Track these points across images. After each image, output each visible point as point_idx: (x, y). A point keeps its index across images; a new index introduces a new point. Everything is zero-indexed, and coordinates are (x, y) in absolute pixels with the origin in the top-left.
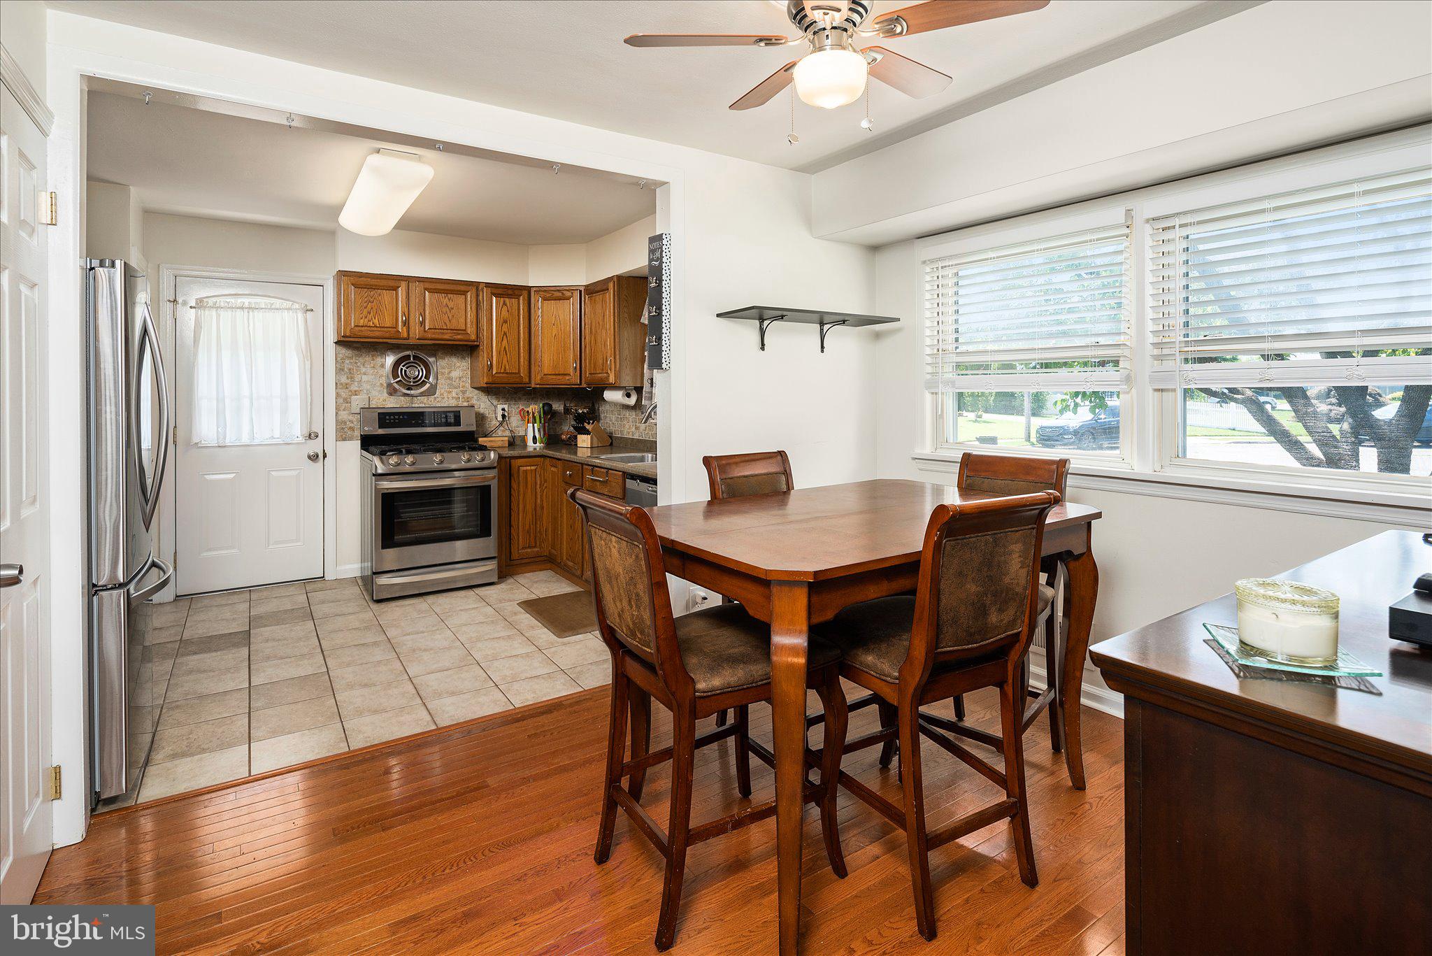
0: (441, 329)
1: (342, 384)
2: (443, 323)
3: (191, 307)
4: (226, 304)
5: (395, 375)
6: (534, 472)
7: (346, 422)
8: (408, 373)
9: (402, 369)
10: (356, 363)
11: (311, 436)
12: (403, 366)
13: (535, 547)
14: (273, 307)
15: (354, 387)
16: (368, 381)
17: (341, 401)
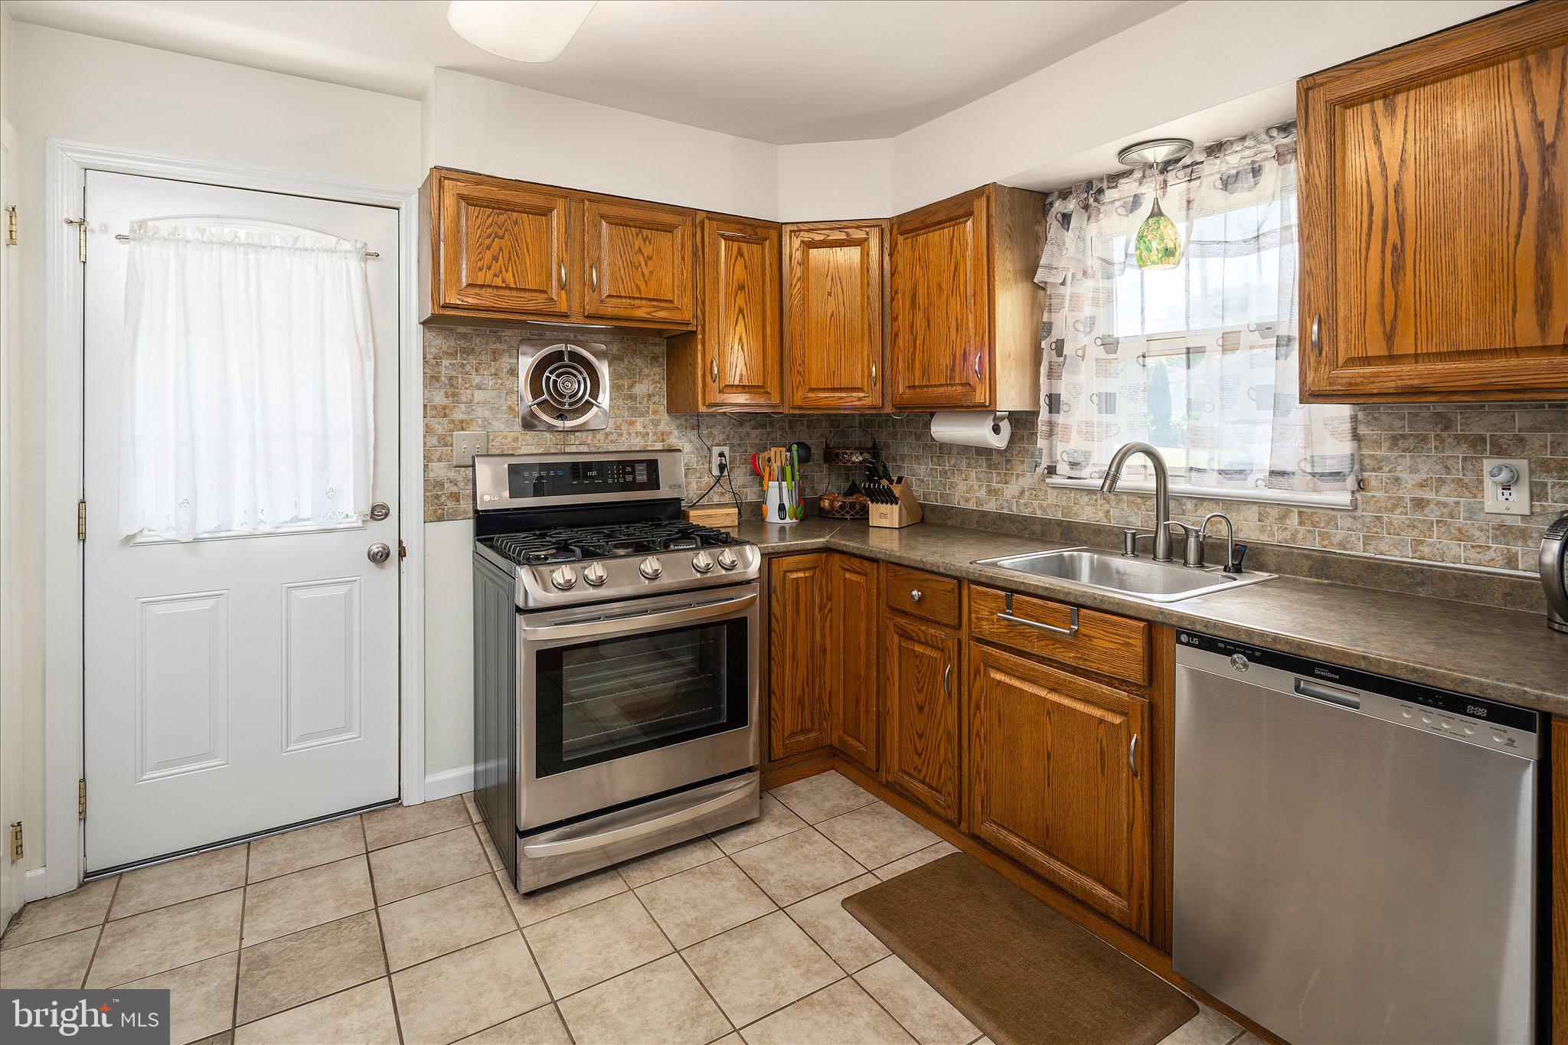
0: (629, 298)
1: (435, 407)
2: (634, 287)
3: (119, 237)
4: (198, 235)
5: (536, 392)
6: (810, 580)
7: (443, 485)
8: (560, 385)
9: (548, 378)
10: (463, 366)
11: (378, 513)
12: (551, 372)
13: (811, 730)
14: (299, 245)
15: (459, 415)
16: (485, 403)
17: (435, 440)
